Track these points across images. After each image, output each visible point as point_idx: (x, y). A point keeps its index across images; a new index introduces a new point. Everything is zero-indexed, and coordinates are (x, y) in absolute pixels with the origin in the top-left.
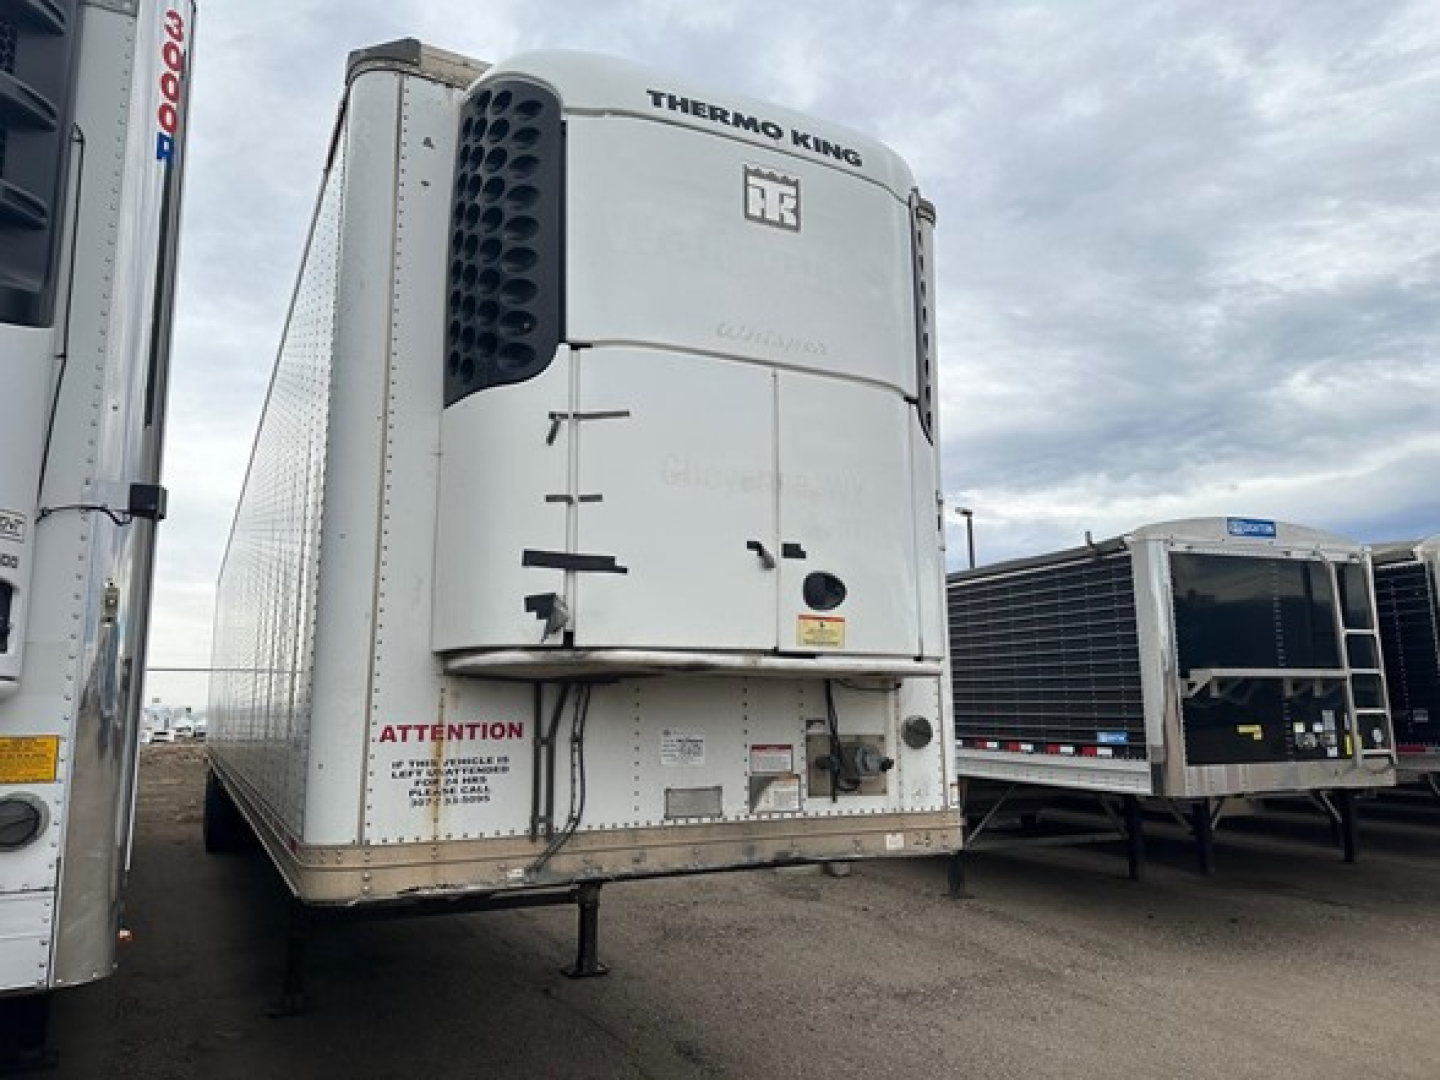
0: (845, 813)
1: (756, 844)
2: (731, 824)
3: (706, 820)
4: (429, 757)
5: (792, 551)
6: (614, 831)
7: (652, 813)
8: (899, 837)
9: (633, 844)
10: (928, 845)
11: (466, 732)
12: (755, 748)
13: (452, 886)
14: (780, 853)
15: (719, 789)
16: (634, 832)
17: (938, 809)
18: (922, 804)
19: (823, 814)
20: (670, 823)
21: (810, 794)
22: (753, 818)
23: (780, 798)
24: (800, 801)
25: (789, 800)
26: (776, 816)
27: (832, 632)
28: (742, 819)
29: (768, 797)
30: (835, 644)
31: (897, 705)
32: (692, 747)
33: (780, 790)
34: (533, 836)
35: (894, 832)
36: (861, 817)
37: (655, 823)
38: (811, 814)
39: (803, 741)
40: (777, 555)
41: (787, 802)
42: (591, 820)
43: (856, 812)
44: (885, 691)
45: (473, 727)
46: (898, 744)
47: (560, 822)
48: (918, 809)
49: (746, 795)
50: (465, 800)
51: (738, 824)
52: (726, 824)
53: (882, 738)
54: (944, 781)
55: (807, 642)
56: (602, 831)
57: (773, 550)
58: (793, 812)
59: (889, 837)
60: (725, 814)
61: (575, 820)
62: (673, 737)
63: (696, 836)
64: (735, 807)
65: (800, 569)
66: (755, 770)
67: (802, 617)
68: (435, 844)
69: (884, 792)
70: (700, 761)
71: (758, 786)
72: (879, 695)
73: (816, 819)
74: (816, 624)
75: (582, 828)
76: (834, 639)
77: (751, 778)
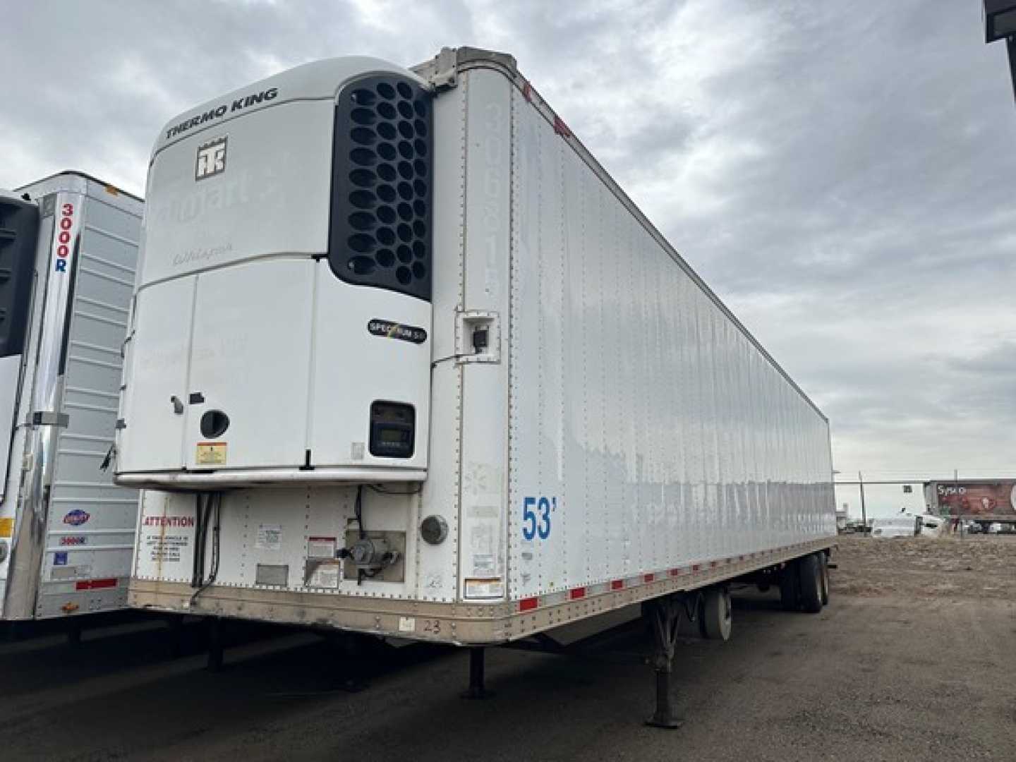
0: (370, 595)
1: (307, 610)
2: (291, 593)
3: (278, 588)
4: (158, 535)
5: (196, 399)
6: (230, 587)
7: (249, 580)
8: (412, 621)
9: (237, 597)
10: (436, 632)
11: (172, 521)
12: (312, 539)
13: (160, 606)
14: (320, 620)
15: (287, 567)
16: (239, 590)
17: (449, 600)
18: (435, 596)
19: (353, 593)
20: (258, 587)
21: (346, 577)
22: (305, 590)
23: (326, 578)
24: (339, 581)
25: (332, 580)
26: (320, 591)
27: (218, 454)
28: (299, 590)
29: (317, 576)
30: (219, 462)
31: (420, 506)
32: (272, 537)
33: (325, 571)
34: (194, 585)
35: (407, 616)
36: (382, 600)
37: (250, 586)
38: (345, 593)
39: (344, 535)
40: (186, 402)
41: (329, 582)
42: (221, 579)
43: (379, 595)
44: (410, 493)
45: (175, 519)
46: (418, 540)
47: (206, 578)
48: (430, 599)
49: (303, 573)
50: (171, 560)
51: (296, 594)
52: (288, 593)
53: (403, 534)
54: (458, 576)
55: (203, 462)
56: (224, 587)
57: (184, 400)
58: (332, 589)
59: (403, 620)
60: (289, 586)
61: (213, 578)
62: (264, 529)
63: (270, 598)
64: (295, 582)
65: (200, 410)
66: (310, 555)
67: (200, 444)
68: (158, 582)
69: (402, 581)
70: (277, 547)
71: (311, 567)
72: (405, 497)
73: (348, 597)
74: (208, 449)
75: (216, 583)
76: (219, 458)
77: (307, 561)
